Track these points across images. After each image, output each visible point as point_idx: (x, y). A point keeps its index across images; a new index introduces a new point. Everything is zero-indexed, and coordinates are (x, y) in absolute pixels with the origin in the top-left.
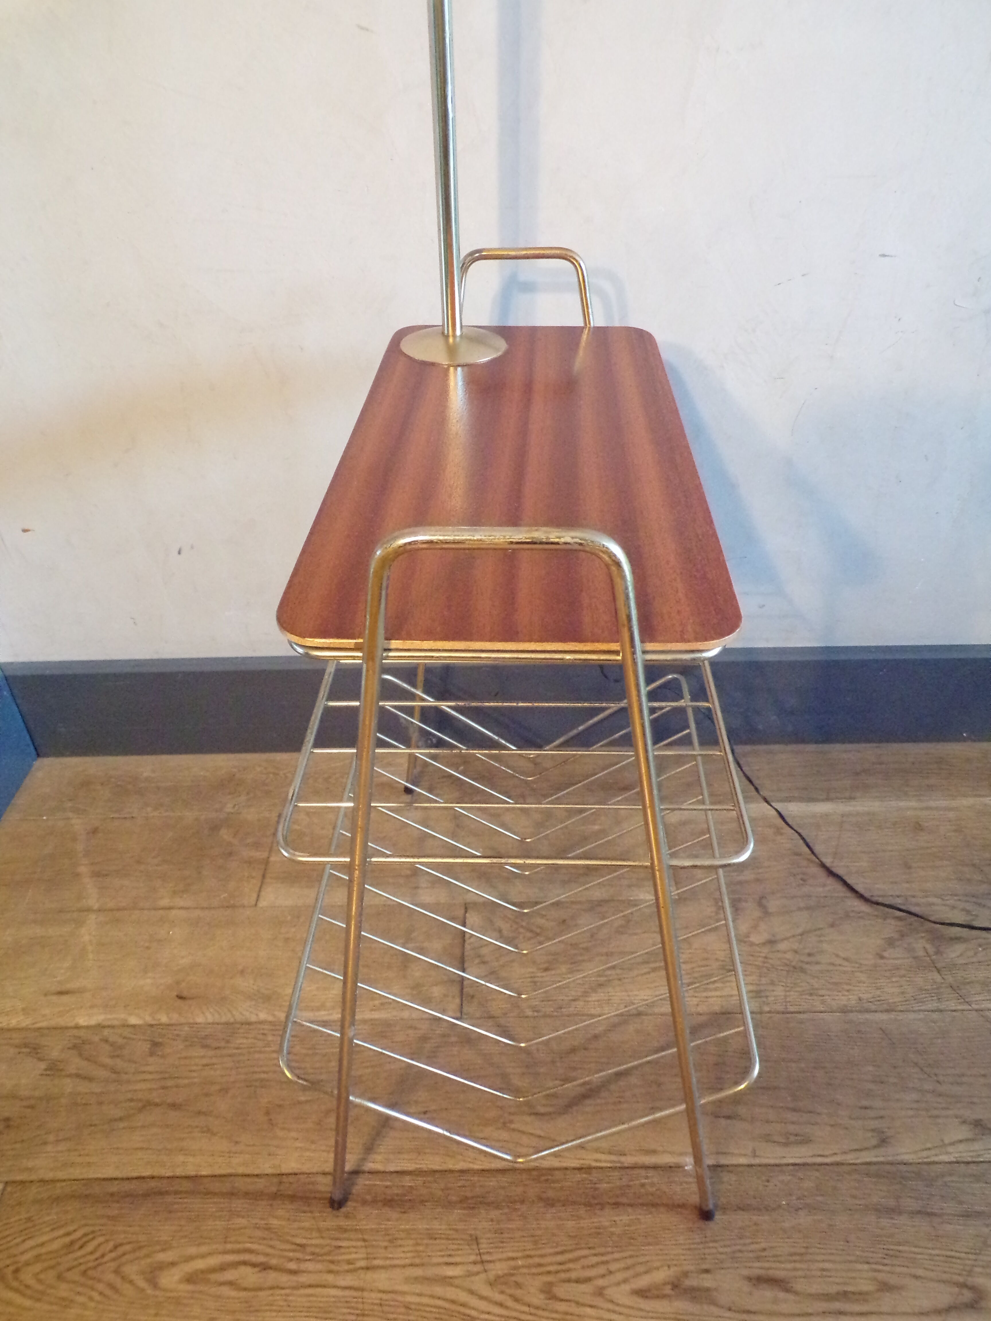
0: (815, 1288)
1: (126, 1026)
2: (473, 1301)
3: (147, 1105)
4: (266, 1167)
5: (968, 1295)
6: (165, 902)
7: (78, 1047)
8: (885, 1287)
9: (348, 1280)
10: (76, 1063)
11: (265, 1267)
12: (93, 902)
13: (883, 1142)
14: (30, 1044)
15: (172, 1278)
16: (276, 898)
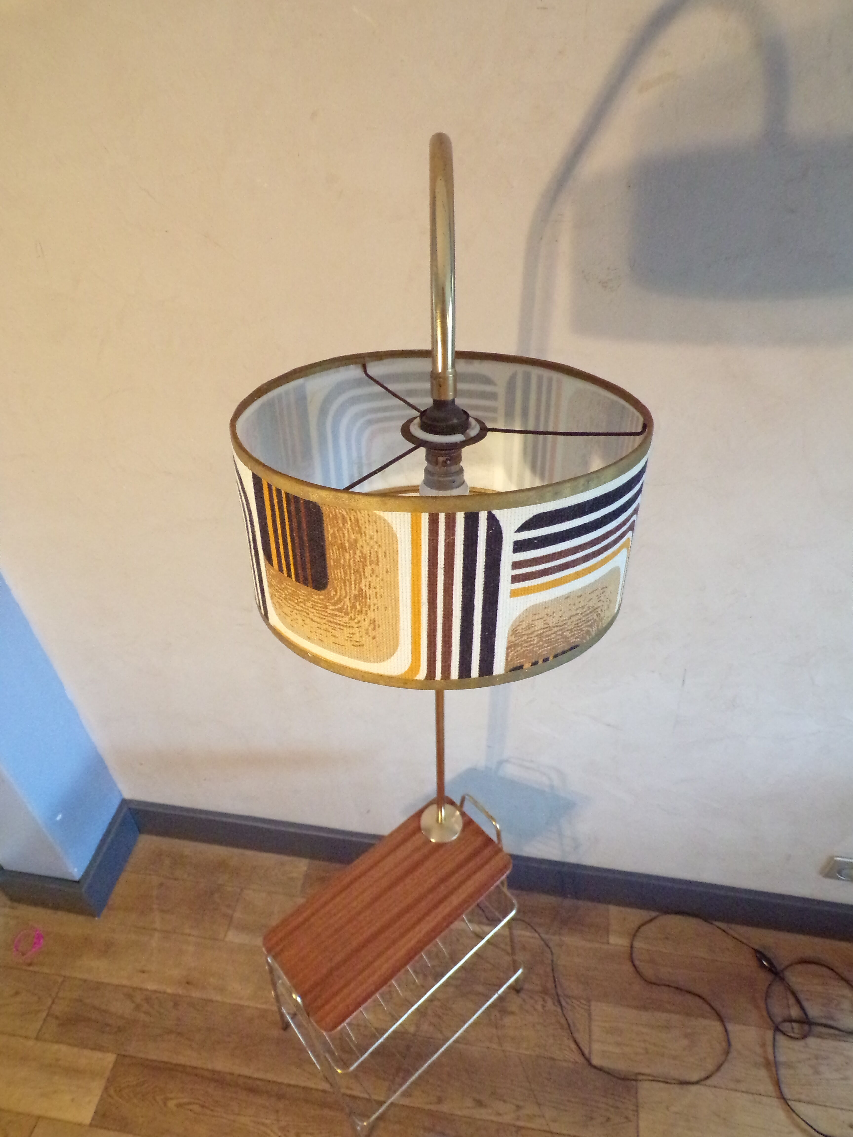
1: (165, 993)
3: (170, 1032)
4: (210, 1067)
6: (187, 931)
7: (147, 999)
9: (231, 1117)
10: (146, 1007)
11: (203, 1106)
12: (158, 925)
13: (439, 1102)
14: (130, 993)
15: (171, 1104)
16: (234, 937)
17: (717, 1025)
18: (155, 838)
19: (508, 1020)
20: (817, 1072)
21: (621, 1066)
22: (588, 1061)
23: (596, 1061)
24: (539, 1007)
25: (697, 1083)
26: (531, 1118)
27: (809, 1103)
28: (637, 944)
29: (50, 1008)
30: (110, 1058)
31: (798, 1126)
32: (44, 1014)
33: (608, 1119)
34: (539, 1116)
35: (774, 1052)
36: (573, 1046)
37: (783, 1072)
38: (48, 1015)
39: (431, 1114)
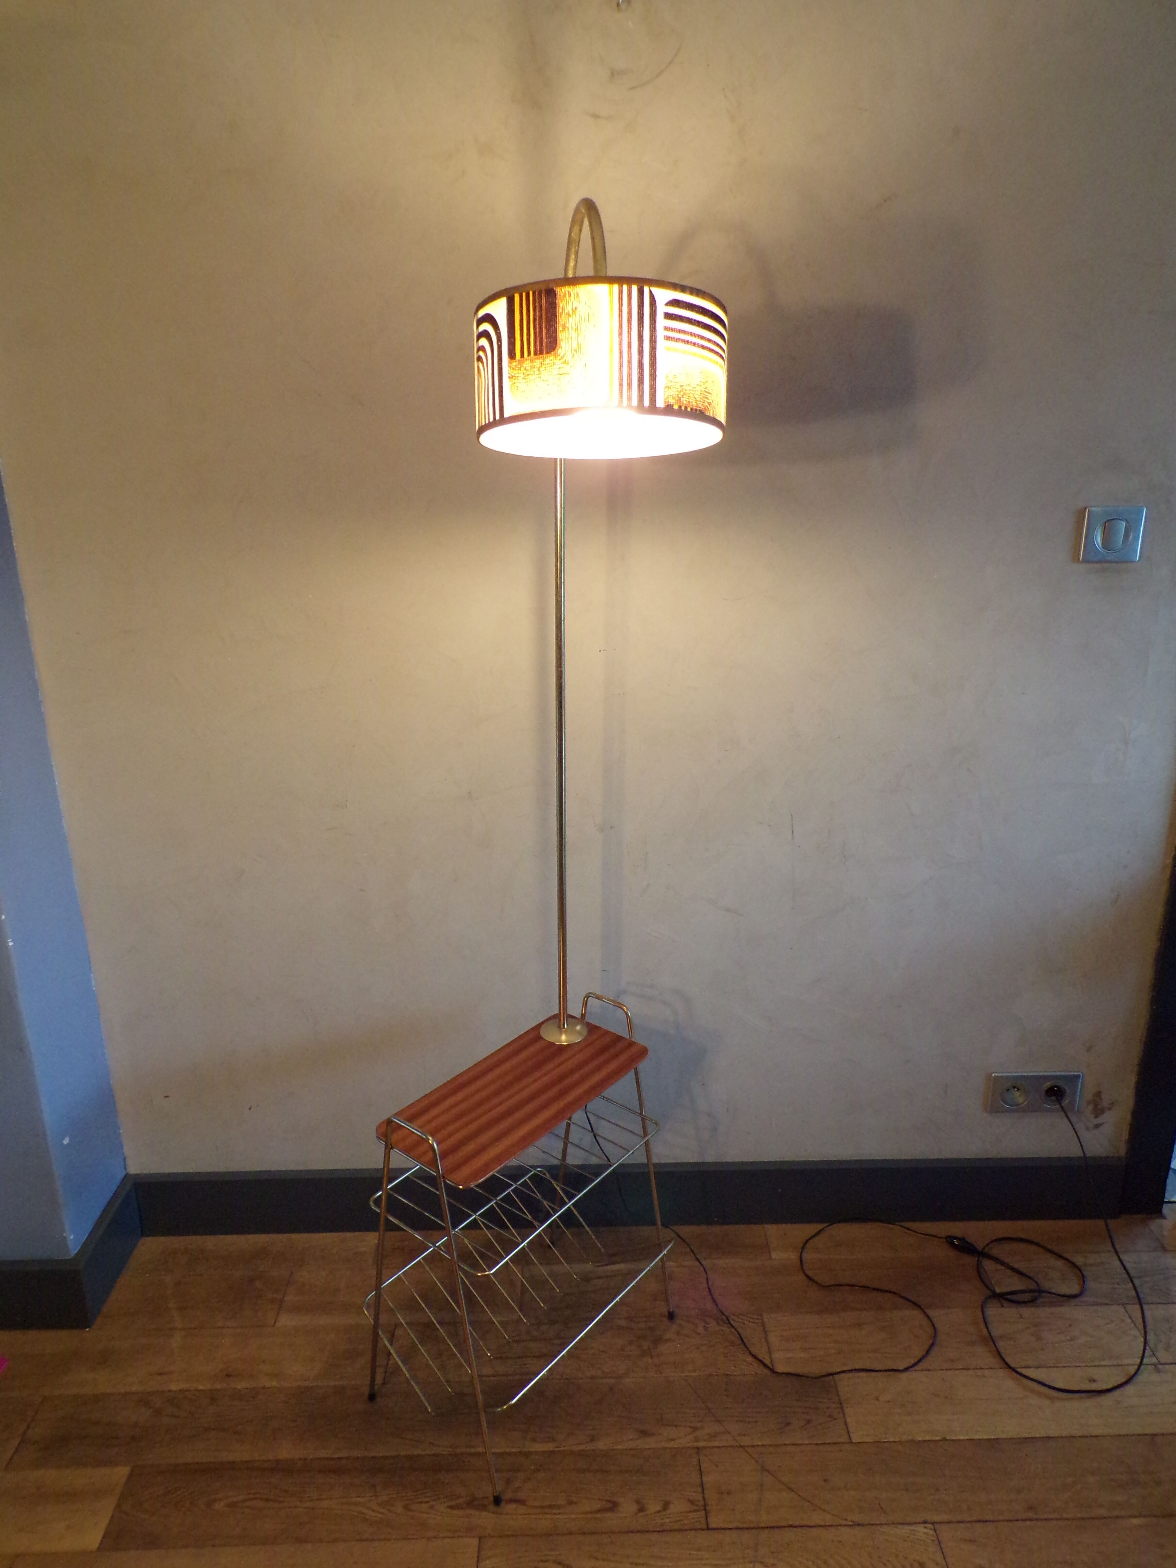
0: (536, 1504)
1: (197, 1390)
2: (370, 1513)
3: (209, 1430)
5: (609, 1505)
6: (220, 1324)
7: (171, 1401)
8: (571, 1503)
9: (308, 1504)
10: (170, 1410)
11: (267, 1500)
12: (178, 1324)
13: (592, 1440)
14: (144, 1400)
15: (219, 1506)
16: (286, 1321)
17: (917, 1313)
18: (162, 1239)
19: (663, 1348)
20: (1039, 1338)
21: (813, 1369)
22: (773, 1371)
23: (780, 1369)
24: (701, 1330)
25: (907, 1369)
26: (712, 1436)
27: (1038, 1367)
28: (805, 1256)
29: (24, 1433)
30: (121, 1472)
31: (1032, 1391)
32: (16, 1442)
33: (809, 1422)
34: (724, 1433)
35: (987, 1328)
36: (750, 1359)
37: (1001, 1344)
38: (22, 1441)
39: (582, 1454)
